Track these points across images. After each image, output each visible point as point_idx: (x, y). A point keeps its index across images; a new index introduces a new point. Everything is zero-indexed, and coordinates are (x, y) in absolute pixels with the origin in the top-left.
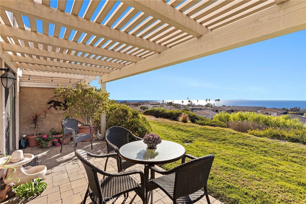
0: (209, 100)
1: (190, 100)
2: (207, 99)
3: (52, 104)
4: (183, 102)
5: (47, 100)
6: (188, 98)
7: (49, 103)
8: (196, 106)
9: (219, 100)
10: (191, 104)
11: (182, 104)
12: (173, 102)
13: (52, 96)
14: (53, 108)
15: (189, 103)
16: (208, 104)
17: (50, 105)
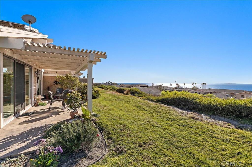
0: (196, 84)
1: (178, 84)
2: (193, 83)
3: (55, 83)
4: (171, 85)
5: (53, 81)
6: (176, 82)
7: (54, 82)
8: (183, 89)
9: (205, 84)
10: (179, 87)
11: (170, 87)
12: (162, 85)
13: (55, 80)
14: (56, 84)
15: (177, 86)
16: (195, 87)
17: (54, 83)
